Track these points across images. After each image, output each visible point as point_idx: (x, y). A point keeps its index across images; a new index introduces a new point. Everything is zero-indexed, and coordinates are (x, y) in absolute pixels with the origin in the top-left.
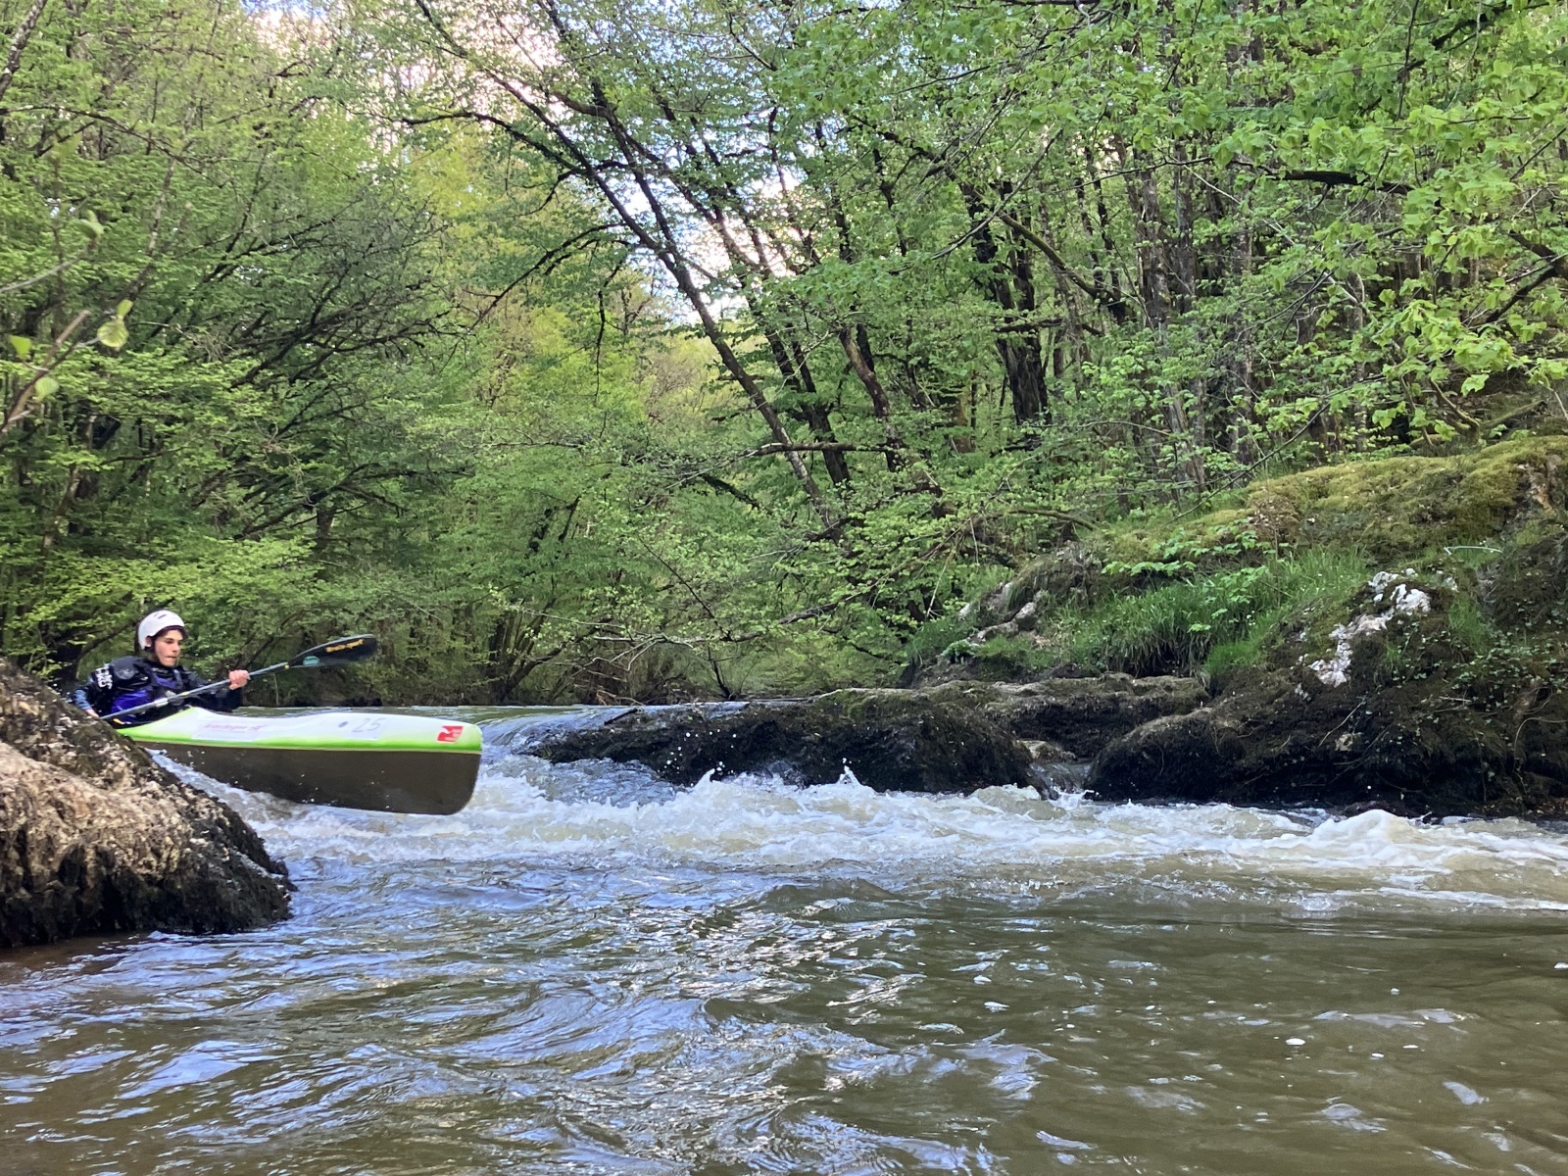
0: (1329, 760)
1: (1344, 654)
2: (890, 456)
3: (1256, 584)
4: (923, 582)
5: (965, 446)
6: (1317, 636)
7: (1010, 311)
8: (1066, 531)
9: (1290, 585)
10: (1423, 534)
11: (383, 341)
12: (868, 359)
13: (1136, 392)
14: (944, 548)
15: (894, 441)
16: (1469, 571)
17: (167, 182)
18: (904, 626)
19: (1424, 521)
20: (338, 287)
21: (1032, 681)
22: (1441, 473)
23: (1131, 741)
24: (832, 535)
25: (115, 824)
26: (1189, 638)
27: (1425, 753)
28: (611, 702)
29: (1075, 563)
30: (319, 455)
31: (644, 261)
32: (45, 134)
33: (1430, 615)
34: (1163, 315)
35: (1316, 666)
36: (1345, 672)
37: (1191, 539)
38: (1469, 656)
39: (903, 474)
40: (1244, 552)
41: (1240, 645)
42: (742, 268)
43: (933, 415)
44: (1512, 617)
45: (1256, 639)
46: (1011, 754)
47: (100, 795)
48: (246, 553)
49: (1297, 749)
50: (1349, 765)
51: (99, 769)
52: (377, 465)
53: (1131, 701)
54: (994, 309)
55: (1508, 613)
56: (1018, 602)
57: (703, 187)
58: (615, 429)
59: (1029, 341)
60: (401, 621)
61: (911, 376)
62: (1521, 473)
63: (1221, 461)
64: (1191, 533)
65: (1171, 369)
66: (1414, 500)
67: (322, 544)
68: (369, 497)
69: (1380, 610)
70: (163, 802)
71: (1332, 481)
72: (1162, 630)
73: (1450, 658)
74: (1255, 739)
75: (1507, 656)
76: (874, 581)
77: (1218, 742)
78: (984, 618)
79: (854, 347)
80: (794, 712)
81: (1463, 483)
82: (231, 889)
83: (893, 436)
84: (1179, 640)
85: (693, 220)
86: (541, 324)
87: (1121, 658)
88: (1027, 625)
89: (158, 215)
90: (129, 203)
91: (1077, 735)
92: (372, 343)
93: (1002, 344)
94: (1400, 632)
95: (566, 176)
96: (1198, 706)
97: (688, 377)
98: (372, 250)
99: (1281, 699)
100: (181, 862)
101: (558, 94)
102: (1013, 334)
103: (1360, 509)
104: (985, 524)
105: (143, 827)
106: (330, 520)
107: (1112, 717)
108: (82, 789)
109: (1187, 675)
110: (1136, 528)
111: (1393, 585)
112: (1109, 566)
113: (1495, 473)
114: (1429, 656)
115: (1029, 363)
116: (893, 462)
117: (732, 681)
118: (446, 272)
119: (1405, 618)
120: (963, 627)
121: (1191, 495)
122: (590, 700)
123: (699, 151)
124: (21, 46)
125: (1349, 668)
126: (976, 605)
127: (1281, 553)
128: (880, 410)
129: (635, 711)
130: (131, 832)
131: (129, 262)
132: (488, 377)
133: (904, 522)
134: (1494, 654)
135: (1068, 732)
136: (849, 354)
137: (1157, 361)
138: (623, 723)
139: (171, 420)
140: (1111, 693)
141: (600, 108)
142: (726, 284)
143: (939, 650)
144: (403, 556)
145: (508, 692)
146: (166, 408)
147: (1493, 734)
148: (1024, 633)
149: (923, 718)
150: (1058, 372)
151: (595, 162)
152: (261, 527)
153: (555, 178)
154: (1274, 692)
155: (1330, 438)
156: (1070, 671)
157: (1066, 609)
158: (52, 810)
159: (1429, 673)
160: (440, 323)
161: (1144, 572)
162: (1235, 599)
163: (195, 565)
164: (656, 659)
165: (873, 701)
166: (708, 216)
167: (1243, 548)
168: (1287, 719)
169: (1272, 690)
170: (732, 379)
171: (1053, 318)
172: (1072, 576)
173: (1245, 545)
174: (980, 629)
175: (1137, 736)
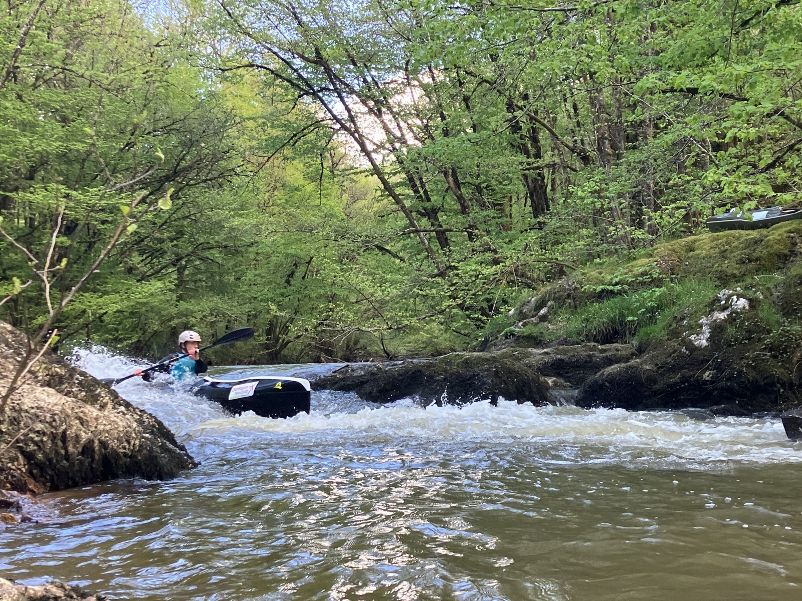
0: (700, 385)
1: (706, 331)
2: (470, 234)
3: (659, 296)
4: (488, 296)
5: (506, 228)
6: (692, 322)
7: (530, 160)
8: (560, 271)
9: (677, 296)
10: (743, 269)
11: (210, 180)
12: (458, 185)
13: (596, 200)
14: (499, 280)
15: (473, 226)
16: (768, 289)
17: (100, 101)
18: (478, 319)
19: (744, 263)
20: (188, 153)
21: (547, 347)
22: (752, 239)
23: (600, 377)
24: (442, 275)
25: (108, 428)
26: (626, 324)
27: (748, 380)
28: (328, 361)
29: (567, 287)
30: (178, 238)
31: (342, 137)
32: (37, 79)
33: (749, 311)
34: (609, 161)
35: (692, 337)
36: (707, 340)
37: (626, 274)
38: (769, 331)
39: (478, 243)
40: (653, 280)
41: (652, 327)
42: (393, 139)
43: (491, 212)
44: (790, 311)
45: (660, 325)
46: (539, 385)
47: (99, 413)
48: (143, 288)
49: (684, 379)
50: (710, 387)
51: (96, 400)
52: (208, 243)
53: (598, 356)
54: (522, 158)
55: (789, 309)
56: (539, 307)
57: (372, 99)
58: (330, 223)
59: (539, 174)
60: (221, 321)
61: (480, 193)
62: (792, 238)
63: (639, 234)
64: (625, 271)
65: (613, 188)
66: (739, 252)
67: (181, 283)
68: (203, 259)
69: (724, 309)
70: (128, 416)
71: (697, 243)
72: (613, 321)
73: (760, 332)
74: (662, 374)
75: (789, 331)
76: (464, 298)
77: (644, 376)
78: (522, 316)
79: (451, 179)
80: (430, 365)
81: (763, 243)
82: (164, 459)
83: (472, 224)
84: (621, 325)
85: (367, 116)
86: (290, 170)
87: (592, 335)
88: (543, 318)
89: (96, 118)
90: (81, 112)
91: (572, 374)
92: (205, 181)
93: (525, 176)
94: (734, 320)
95: (302, 96)
96: (632, 358)
97: (365, 195)
98: (204, 134)
99: (675, 355)
100: (140, 446)
101: (297, 54)
102: (532, 171)
103: (711, 257)
104: (520, 268)
105: (121, 429)
106: (184, 270)
107: (589, 365)
108: (91, 411)
109: (625, 343)
110: (597, 269)
111: (730, 296)
112: (585, 288)
113: (779, 238)
114: (749, 331)
115: (539, 185)
116: (471, 237)
117: (391, 348)
118: (242, 143)
119: (737, 313)
120: (512, 320)
121: (625, 252)
122: (318, 361)
123: (369, 81)
124: (25, 34)
125: (709, 338)
126: (517, 309)
127: (672, 280)
128: (464, 210)
129: (347, 366)
130: (116, 431)
131: (82, 142)
132: (263, 197)
133: (479, 267)
134: (782, 330)
135: (567, 373)
136: (448, 183)
137: (606, 184)
138: (342, 372)
139: (103, 222)
140: (589, 353)
141: (319, 60)
142: (384, 148)
143: (499, 332)
144: (220, 289)
145: (276, 356)
146: (102, 216)
147: (783, 370)
148: (542, 323)
149: (495, 367)
150: (553, 189)
151: (316, 88)
152: (150, 276)
153: (296, 97)
155: (694, 221)
156: (566, 342)
157: (564, 311)
158: (77, 421)
159: (749, 340)
160: (238, 170)
161: (603, 291)
162: (649, 304)
163: (117, 295)
164: (350, 338)
165: (467, 359)
166: (375, 114)
167: (652, 277)
168: (679, 364)
169: (670, 350)
170: (388, 196)
171: (551, 163)
172: (566, 294)
173: (654, 276)
174: (520, 321)
175: (603, 374)
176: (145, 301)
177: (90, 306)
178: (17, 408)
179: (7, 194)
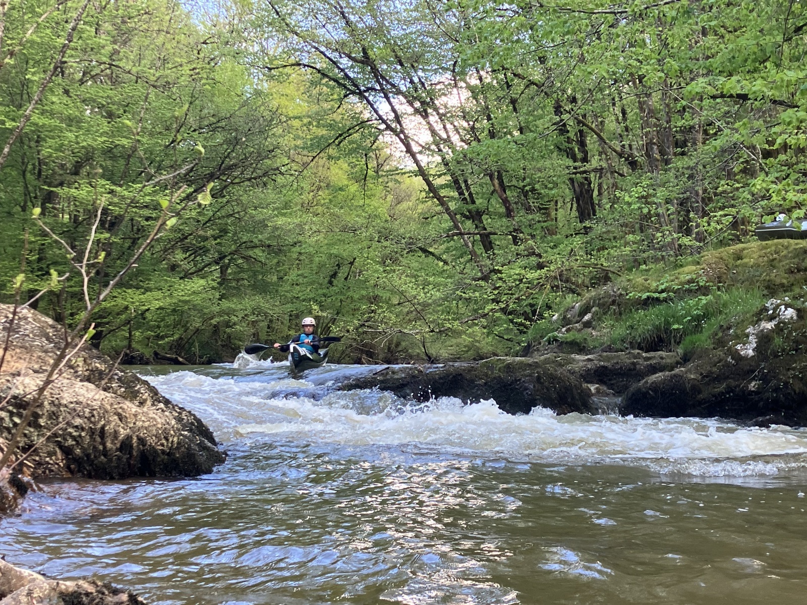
0: (745, 395)
1: (753, 341)
2: (515, 238)
3: (706, 304)
4: (531, 301)
5: (552, 232)
6: (739, 332)
7: (577, 164)
8: (605, 277)
9: (723, 305)
10: (792, 279)
11: (255, 178)
12: (503, 188)
13: (643, 206)
14: (543, 285)
15: (518, 230)
17: (146, 98)
18: (521, 324)
19: (792, 272)
20: (233, 151)
21: (591, 354)
22: (801, 248)
23: (643, 385)
24: (485, 278)
25: (147, 424)
26: (671, 332)
27: (795, 391)
28: (369, 363)
29: (612, 293)
30: (222, 236)
31: (388, 138)
32: (84, 74)
33: (797, 320)
34: (656, 166)
35: (739, 347)
36: (753, 350)
37: (673, 281)
39: (522, 247)
40: (700, 288)
41: (698, 336)
42: (439, 141)
43: (537, 217)
45: (706, 334)
46: (582, 391)
47: (138, 410)
48: (185, 285)
49: (730, 390)
50: (755, 398)
51: (136, 397)
52: (252, 242)
53: (642, 364)
54: (570, 162)
56: (583, 313)
57: (419, 100)
58: (374, 224)
59: (586, 179)
60: (263, 321)
61: (525, 196)
63: (686, 241)
64: (672, 278)
65: (661, 194)
66: (788, 261)
67: (223, 281)
68: (247, 258)
69: (771, 318)
70: (167, 413)
71: (744, 252)
72: (658, 328)
74: (708, 384)
76: (507, 302)
77: (688, 386)
78: (565, 321)
79: (496, 182)
80: (471, 369)
82: (202, 457)
83: (516, 228)
84: (666, 333)
85: (413, 118)
86: (335, 170)
87: (636, 342)
88: (588, 325)
89: (142, 115)
90: (127, 109)
91: (615, 381)
92: (249, 180)
93: (571, 180)
94: (782, 330)
95: (348, 95)
96: (677, 367)
97: (410, 196)
98: (250, 132)
99: (721, 364)
100: (178, 443)
101: (344, 53)
102: (578, 175)
103: (759, 266)
104: (564, 272)
105: (160, 426)
106: (227, 269)
107: (633, 373)
108: (130, 407)
109: (670, 351)
110: (643, 275)
111: (778, 306)
112: (630, 295)
114: (797, 342)
115: (586, 190)
116: (515, 241)
117: (433, 352)
118: (287, 141)
119: (784, 323)
120: (555, 326)
121: (672, 259)
122: (359, 362)
123: (416, 82)
124: (74, 29)
125: (756, 348)
126: (561, 314)
127: (719, 289)
128: (509, 214)
129: (388, 368)
130: (154, 428)
131: (127, 138)
132: (307, 197)
133: (523, 272)
135: (610, 380)
136: (494, 185)
137: (654, 190)
138: (382, 374)
139: (148, 219)
140: (633, 360)
141: (366, 60)
142: (429, 150)
143: (542, 337)
144: (262, 288)
146: (146, 212)
148: (586, 329)
149: (537, 372)
150: (600, 194)
151: (362, 88)
152: (193, 273)
153: (342, 96)
154: (717, 360)
155: (742, 229)
156: (610, 349)
157: (608, 317)
158: (116, 417)
159: (796, 351)
160: (283, 169)
161: (648, 298)
162: (695, 312)
163: (160, 292)
164: (392, 340)
165: (509, 364)
166: (421, 115)
167: (699, 285)
168: (724, 374)
169: (716, 359)
170: (433, 197)
171: (598, 167)
172: (610, 300)
173: (701, 284)
174: (563, 327)
175: (646, 382)
176: (188, 298)
177: (133, 303)
178: (56, 402)
179: (52, 189)
